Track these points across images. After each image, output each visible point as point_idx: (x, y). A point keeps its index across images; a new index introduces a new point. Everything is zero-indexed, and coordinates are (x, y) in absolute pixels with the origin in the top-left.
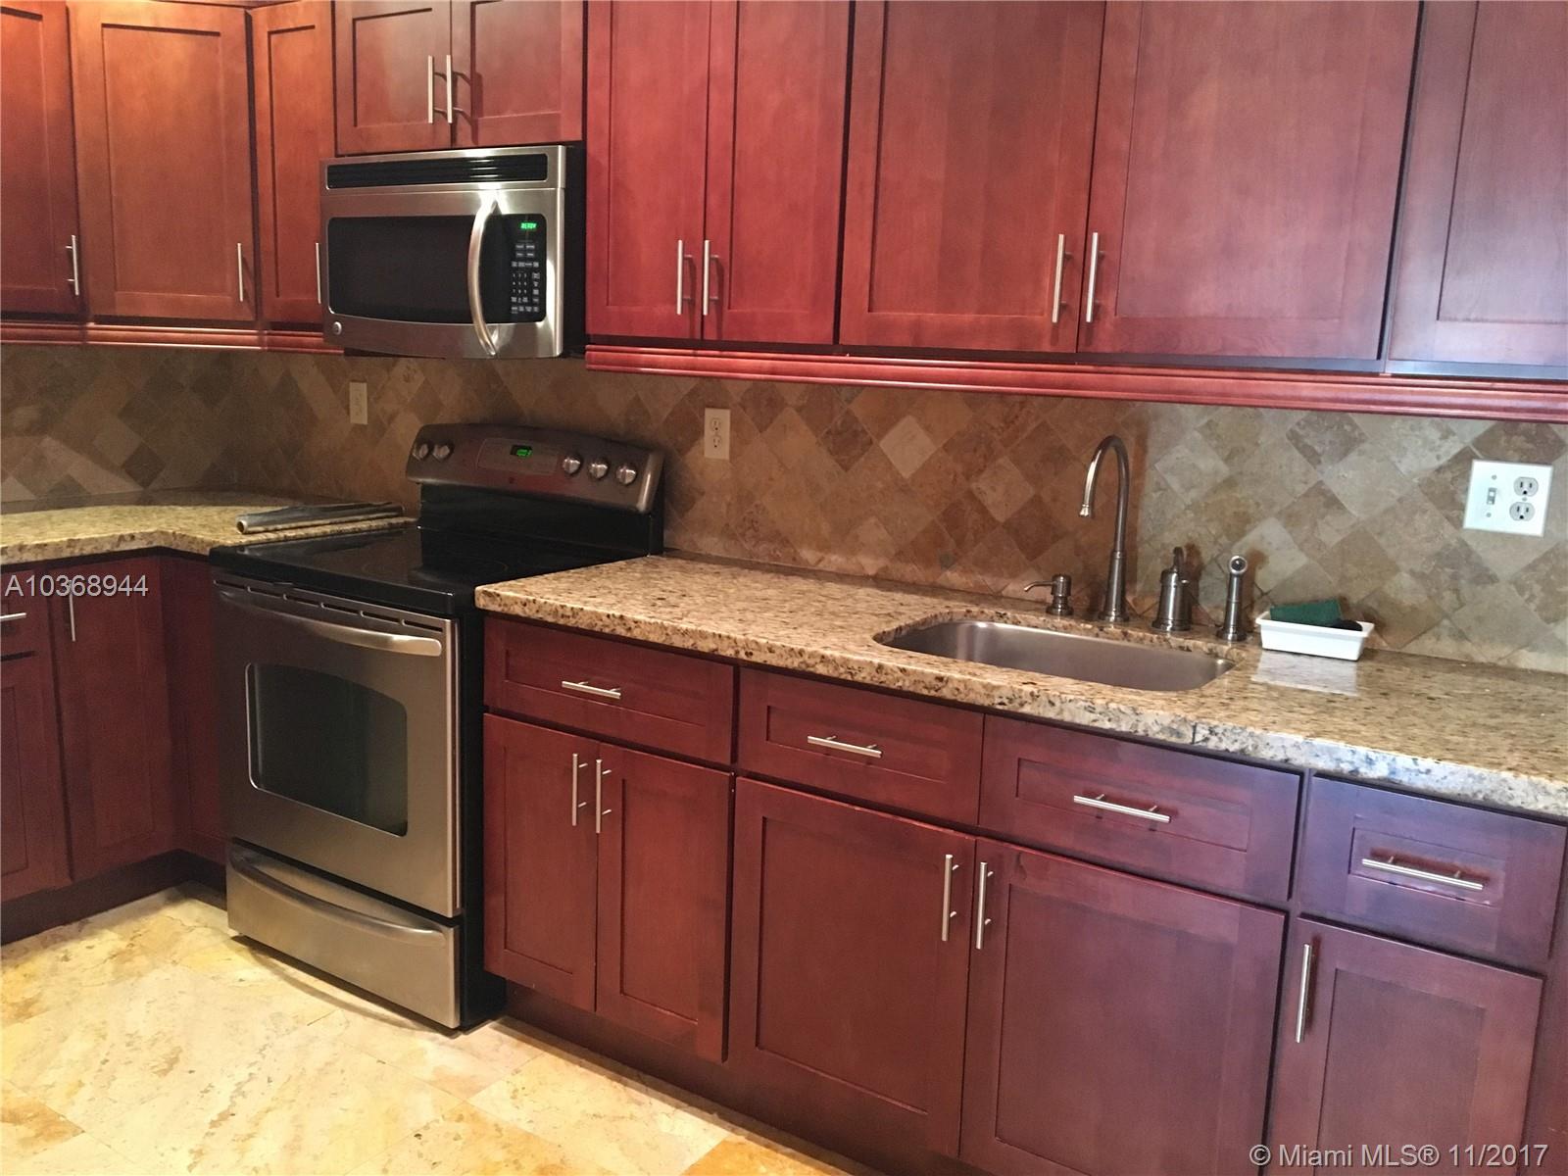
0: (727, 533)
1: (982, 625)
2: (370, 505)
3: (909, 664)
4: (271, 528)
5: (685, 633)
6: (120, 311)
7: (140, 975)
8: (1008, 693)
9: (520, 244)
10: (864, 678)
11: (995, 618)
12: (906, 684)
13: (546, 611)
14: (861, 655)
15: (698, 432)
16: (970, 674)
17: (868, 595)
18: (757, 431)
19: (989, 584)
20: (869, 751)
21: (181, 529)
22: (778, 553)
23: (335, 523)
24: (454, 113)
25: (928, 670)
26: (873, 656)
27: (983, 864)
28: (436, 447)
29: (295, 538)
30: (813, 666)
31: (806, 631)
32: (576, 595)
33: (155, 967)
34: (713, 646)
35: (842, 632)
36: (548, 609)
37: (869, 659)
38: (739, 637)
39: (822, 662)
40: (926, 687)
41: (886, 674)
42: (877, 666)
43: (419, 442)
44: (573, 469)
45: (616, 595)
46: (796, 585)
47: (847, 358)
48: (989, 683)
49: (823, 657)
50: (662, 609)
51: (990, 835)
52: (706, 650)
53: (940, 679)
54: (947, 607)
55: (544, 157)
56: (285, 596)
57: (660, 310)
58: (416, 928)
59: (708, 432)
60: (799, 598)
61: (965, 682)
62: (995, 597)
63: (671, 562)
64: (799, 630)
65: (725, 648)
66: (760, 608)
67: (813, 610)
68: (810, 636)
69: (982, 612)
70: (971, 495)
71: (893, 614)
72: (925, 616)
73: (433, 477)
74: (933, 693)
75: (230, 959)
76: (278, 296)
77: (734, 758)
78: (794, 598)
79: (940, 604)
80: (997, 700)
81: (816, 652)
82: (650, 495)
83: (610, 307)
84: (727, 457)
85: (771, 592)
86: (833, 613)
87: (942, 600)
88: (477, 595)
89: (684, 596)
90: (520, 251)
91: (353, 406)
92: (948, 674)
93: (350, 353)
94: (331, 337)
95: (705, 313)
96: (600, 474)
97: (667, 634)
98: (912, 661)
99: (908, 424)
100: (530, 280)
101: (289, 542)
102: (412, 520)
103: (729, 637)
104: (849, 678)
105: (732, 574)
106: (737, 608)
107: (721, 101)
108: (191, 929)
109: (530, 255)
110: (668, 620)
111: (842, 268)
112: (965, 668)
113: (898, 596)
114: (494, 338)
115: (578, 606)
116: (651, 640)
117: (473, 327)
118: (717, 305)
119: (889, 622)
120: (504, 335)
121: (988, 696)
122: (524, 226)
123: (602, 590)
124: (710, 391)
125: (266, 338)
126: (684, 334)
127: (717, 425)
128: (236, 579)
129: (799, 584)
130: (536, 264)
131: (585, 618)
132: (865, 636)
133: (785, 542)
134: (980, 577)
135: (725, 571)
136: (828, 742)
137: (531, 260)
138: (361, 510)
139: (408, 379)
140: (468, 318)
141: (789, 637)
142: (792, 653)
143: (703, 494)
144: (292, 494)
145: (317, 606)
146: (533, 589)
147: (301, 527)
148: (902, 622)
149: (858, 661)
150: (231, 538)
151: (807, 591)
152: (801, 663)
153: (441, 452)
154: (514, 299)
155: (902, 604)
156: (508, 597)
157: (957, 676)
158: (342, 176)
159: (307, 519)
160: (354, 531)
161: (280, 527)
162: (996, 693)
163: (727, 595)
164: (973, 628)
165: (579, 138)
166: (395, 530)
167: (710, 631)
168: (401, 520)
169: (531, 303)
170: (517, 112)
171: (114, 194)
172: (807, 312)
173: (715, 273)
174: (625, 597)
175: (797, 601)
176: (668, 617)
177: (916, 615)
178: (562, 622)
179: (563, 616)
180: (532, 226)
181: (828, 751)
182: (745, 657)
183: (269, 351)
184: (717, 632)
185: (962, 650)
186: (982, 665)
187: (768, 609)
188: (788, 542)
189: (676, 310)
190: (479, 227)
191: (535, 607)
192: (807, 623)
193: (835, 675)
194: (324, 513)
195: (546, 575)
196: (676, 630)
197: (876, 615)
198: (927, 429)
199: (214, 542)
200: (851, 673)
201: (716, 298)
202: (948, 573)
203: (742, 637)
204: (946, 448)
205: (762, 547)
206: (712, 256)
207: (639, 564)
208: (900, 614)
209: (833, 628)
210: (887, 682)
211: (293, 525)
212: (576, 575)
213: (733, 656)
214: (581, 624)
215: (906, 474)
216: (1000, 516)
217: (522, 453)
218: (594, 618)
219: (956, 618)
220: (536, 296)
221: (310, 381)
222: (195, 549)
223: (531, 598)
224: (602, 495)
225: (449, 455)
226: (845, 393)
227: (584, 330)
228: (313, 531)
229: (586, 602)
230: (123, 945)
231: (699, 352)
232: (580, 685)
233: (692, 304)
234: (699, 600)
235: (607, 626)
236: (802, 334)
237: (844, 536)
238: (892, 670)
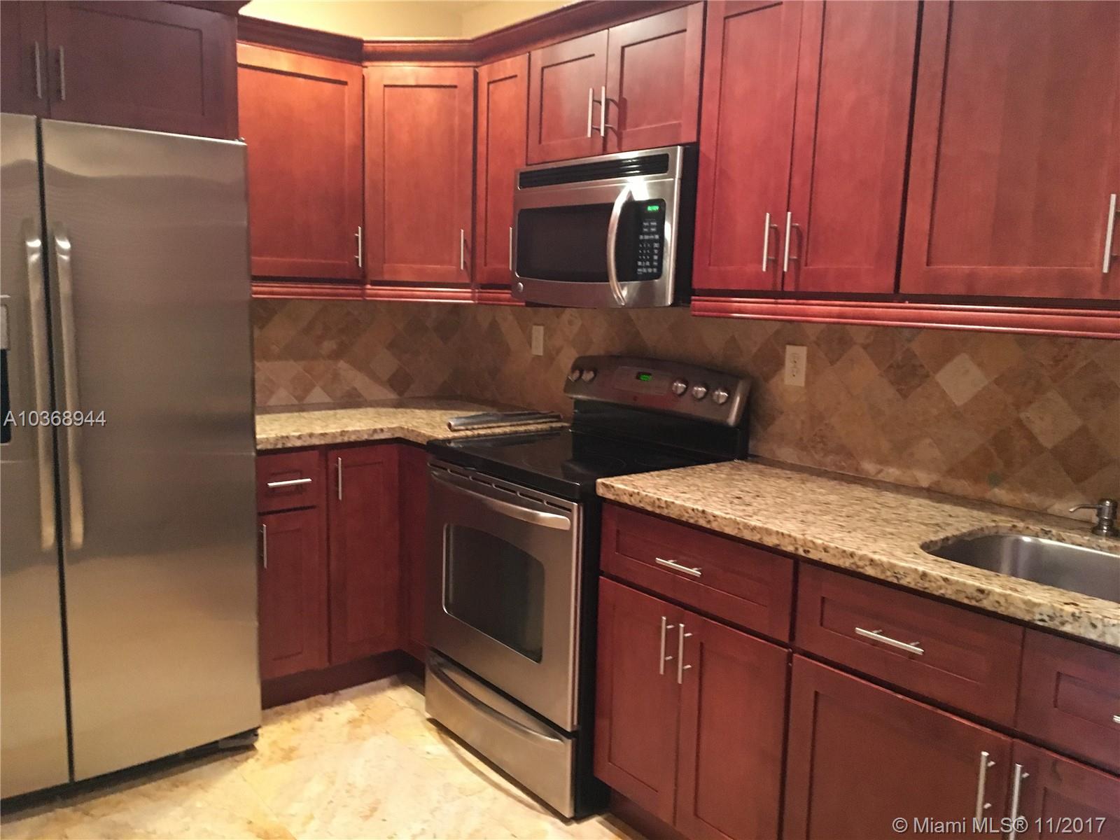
0: (801, 445)
1: (1027, 539)
2: (540, 413)
3: (952, 574)
4: (470, 427)
5: (754, 529)
6: (387, 277)
7: (364, 739)
8: (1047, 611)
9: (646, 222)
10: (909, 583)
11: (1040, 534)
12: (949, 593)
13: (646, 502)
14: (906, 561)
15: (780, 364)
16: (1011, 589)
17: (920, 505)
18: (829, 364)
19: (1035, 502)
20: (911, 647)
21: (413, 426)
22: (843, 464)
23: (514, 425)
24: (606, 129)
25: (970, 582)
26: (919, 564)
27: (1019, 767)
28: (585, 372)
29: (485, 435)
30: (863, 568)
31: (859, 536)
32: (671, 490)
33: (374, 734)
34: (777, 542)
35: (892, 539)
36: (647, 500)
37: (913, 566)
38: (799, 536)
39: (871, 565)
40: (967, 597)
41: (930, 581)
42: (920, 573)
43: (574, 368)
44: (680, 391)
45: (702, 492)
46: (856, 492)
47: (907, 304)
48: (1030, 601)
49: (872, 560)
50: (738, 507)
51: (1025, 738)
52: (770, 545)
53: (981, 591)
54: (994, 521)
55: (667, 155)
56: (470, 477)
57: (750, 269)
58: (546, 736)
59: (789, 364)
60: (857, 504)
61: (1005, 596)
62: (1041, 515)
63: (752, 466)
64: (853, 534)
65: (786, 544)
66: (821, 511)
67: (868, 516)
68: (862, 540)
69: (1028, 528)
70: (1019, 423)
71: (942, 524)
72: (971, 528)
73: (584, 394)
74: (974, 603)
75: (423, 736)
76: (485, 265)
77: (792, 636)
78: (853, 504)
79: (987, 517)
80: (1038, 617)
81: (865, 555)
82: (738, 412)
83: (711, 268)
84: (803, 384)
85: (832, 498)
86: (886, 521)
87: (989, 514)
88: (597, 485)
89: (758, 496)
90: (647, 227)
91: (534, 344)
92: (990, 587)
93: (529, 304)
94: (516, 294)
95: (785, 269)
96: (700, 395)
97: (739, 529)
98: (956, 572)
99: (962, 361)
100: (652, 249)
101: (481, 438)
102: (566, 424)
103: (790, 536)
104: (895, 581)
105: (802, 480)
106: (801, 510)
107: (806, 101)
108: (402, 709)
109: (653, 230)
110: (740, 517)
111: (904, 229)
112: (1006, 583)
113: (947, 507)
114: (624, 293)
115: (670, 499)
116: (726, 532)
117: (609, 285)
118: (796, 264)
119: (937, 532)
120: (631, 291)
121: (1028, 611)
122: (650, 208)
123: (692, 488)
124: (792, 332)
125: (477, 295)
126: (769, 287)
127: (796, 360)
128: (442, 463)
129: (858, 491)
130: (657, 237)
131: (676, 510)
132: (913, 544)
133: (850, 455)
134: (1026, 495)
135: (796, 476)
136: (874, 635)
137: (653, 233)
138: (533, 416)
139: (571, 322)
140: (605, 277)
141: (843, 540)
142: (844, 554)
143: (782, 413)
144: (493, 403)
145: (489, 486)
146: (639, 483)
147: (490, 428)
148: (950, 532)
149: (903, 567)
150: (442, 433)
151: (865, 499)
152: (853, 563)
153: (588, 376)
154: (640, 263)
155: (950, 516)
156: (619, 489)
157: (998, 590)
158: (529, 179)
159: (494, 422)
160: (526, 432)
161: (476, 426)
162: (1036, 610)
163: (794, 498)
164: (1018, 542)
165: (694, 139)
166: (555, 432)
167: (775, 529)
168: (559, 425)
169: (652, 266)
170: (650, 123)
171: (386, 199)
172: (872, 267)
173: (795, 237)
174: (709, 495)
175: (855, 506)
176: (741, 514)
177: (963, 527)
178: (658, 511)
179: (659, 507)
180: (656, 208)
181: (875, 643)
182: (803, 554)
183: (478, 303)
184: (781, 530)
185: (1006, 565)
186: (1024, 581)
187: (826, 513)
188: (852, 455)
189: (762, 268)
190: (617, 211)
191: (638, 498)
192: (860, 528)
193: (882, 577)
194: (505, 418)
195: (652, 473)
196: (746, 526)
197: (926, 525)
198: (980, 365)
199: (431, 436)
200: (896, 577)
201: (795, 257)
202: (996, 490)
203: (801, 537)
204: (997, 382)
205: (829, 459)
206: (794, 224)
207: (726, 467)
208: (949, 525)
209: (884, 534)
210: (930, 589)
211: (485, 426)
212: (675, 474)
213: (793, 552)
214: (672, 514)
215: (959, 402)
216: (1047, 442)
217: (644, 377)
218: (683, 511)
219: (1002, 532)
220: (655, 260)
221: (508, 323)
222: (420, 440)
223: (636, 491)
224: (701, 412)
225: (593, 379)
226: (906, 333)
227: (691, 284)
228: (497, 431)
229: (677, 497)
230: (357, 714)
231: (780, 301)
232: (670, 563)
233: (775, 262)
234: (770, 501)
235: (692, 518)
236: (867, 286)
237: (901, 452)
238: (935, 579)
